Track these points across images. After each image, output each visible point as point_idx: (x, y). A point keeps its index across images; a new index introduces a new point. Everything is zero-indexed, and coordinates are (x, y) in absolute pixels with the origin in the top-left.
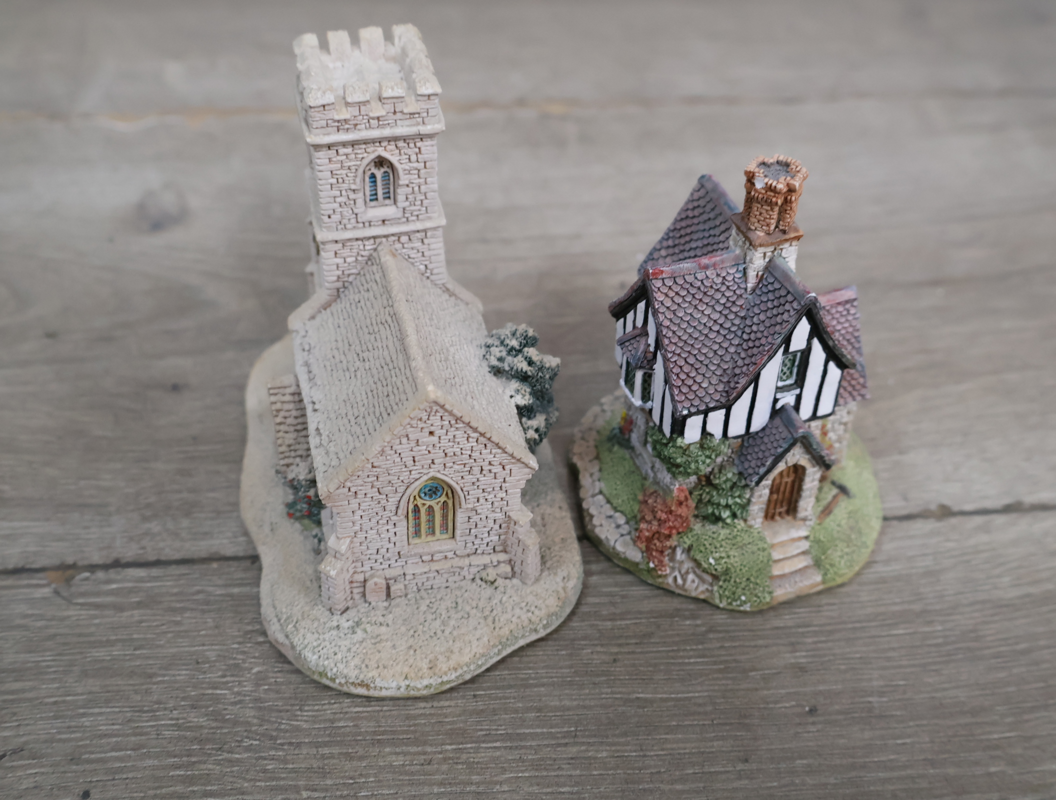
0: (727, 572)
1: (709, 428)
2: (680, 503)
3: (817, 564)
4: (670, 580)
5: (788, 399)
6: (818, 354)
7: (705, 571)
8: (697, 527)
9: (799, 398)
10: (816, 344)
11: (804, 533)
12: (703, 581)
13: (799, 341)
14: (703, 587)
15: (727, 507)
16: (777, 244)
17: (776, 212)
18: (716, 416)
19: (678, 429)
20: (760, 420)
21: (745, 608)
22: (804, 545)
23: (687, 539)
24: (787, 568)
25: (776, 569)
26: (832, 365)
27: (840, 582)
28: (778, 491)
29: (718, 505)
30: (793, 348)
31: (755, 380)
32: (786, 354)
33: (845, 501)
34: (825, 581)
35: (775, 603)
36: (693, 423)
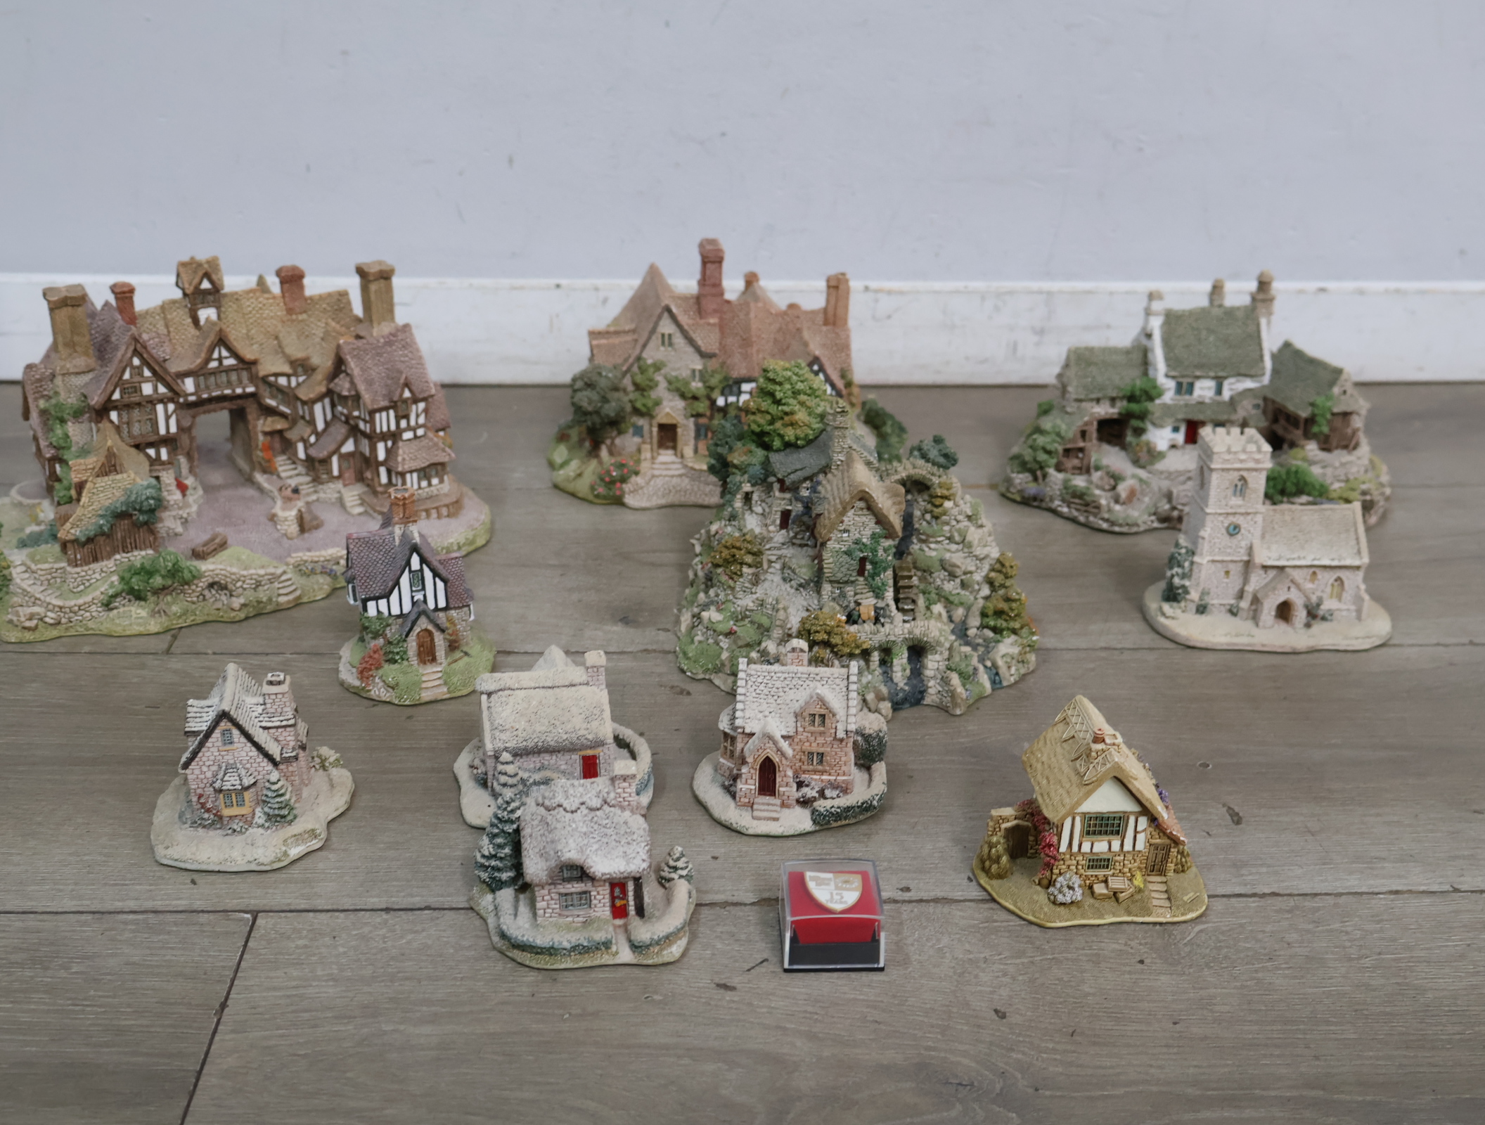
0: (397, 684)
1: (381, 609)
2: (375, 652)
3: (445, 683)
4: (372, 692)
5: (419, 596)
6: (428, 574)
7: (389, 687)
8: (385, 666)
9: (425, 596)
10: (424, 566)
11: (439, 669)
12: (388, 692)
13: (415, 565)
14: (388, 695)
15: (398, 653)
16: (406, 523)
17: (401, 509)
18: (383, 603)
19: (365, 609)
20: (407, 607)
21: (407, 703)
22: (440, 675)
23: (381, 672)
24: (430, 684)
25: (424, 685)
26: (437, 579)
27: (459, 694)
28: (423, 646)
29: (393, 652)
30: (413, 569)
31: (397, 583)
32: (410, 571)
33: (466, 659)
34: (449, 692)
35: (422, 701)
36: (371, 605)
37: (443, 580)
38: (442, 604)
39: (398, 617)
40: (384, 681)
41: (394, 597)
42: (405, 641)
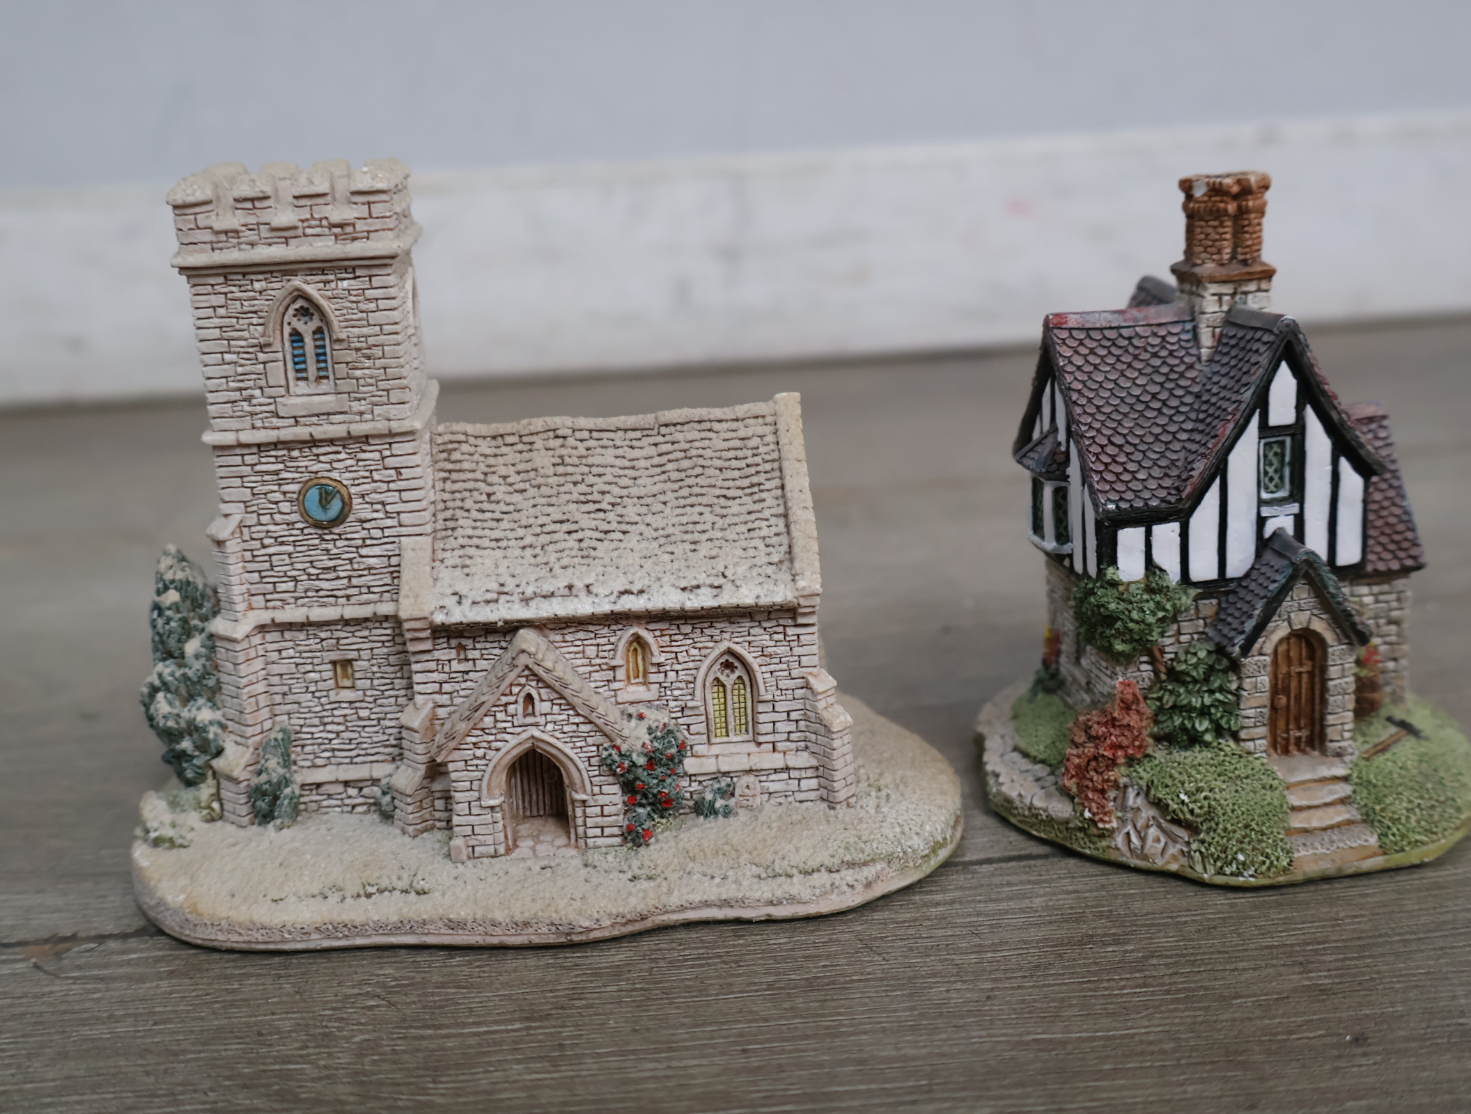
0: (1209, 815)
1: (1158, 557)
2: (1127, 707)
4: (1120, 840)
5: (1281, 521)
6: (1318, 443)
7: (1177, 822)
8: (1160, 754)
9: (1299, 521)
10: (1310, 414)
11: (1340, 771)
12: (1173, 839)
13: (1282, 406)
14: (1173, 850)
15: (1204, 712)
16: (1237, 281)
17: (1228, 228)
18: (1166, 534)
19: (1108, 553)
20: (1240, 558)
21: (1247, 879)
22: (1344, 790)
23: (1144, 773)
24: (1316, 820)
25: (1297, 822)
26: (1344, 464)
27: (1413, 856)
28: (1286, 691)
29: (1189, 708)
30: (1274, 420)
31: (1220, 470)
32: (1264, 428)
33: (1407, 750)
34: (1384, 850)
35: (1298, 876)
36: (1130, 540)
37: (1365, 468)
38: (1349, 553)
39: (1208, 589)
40: (1159, 804)
41: (1204, 518)
42: (1235, 667)
